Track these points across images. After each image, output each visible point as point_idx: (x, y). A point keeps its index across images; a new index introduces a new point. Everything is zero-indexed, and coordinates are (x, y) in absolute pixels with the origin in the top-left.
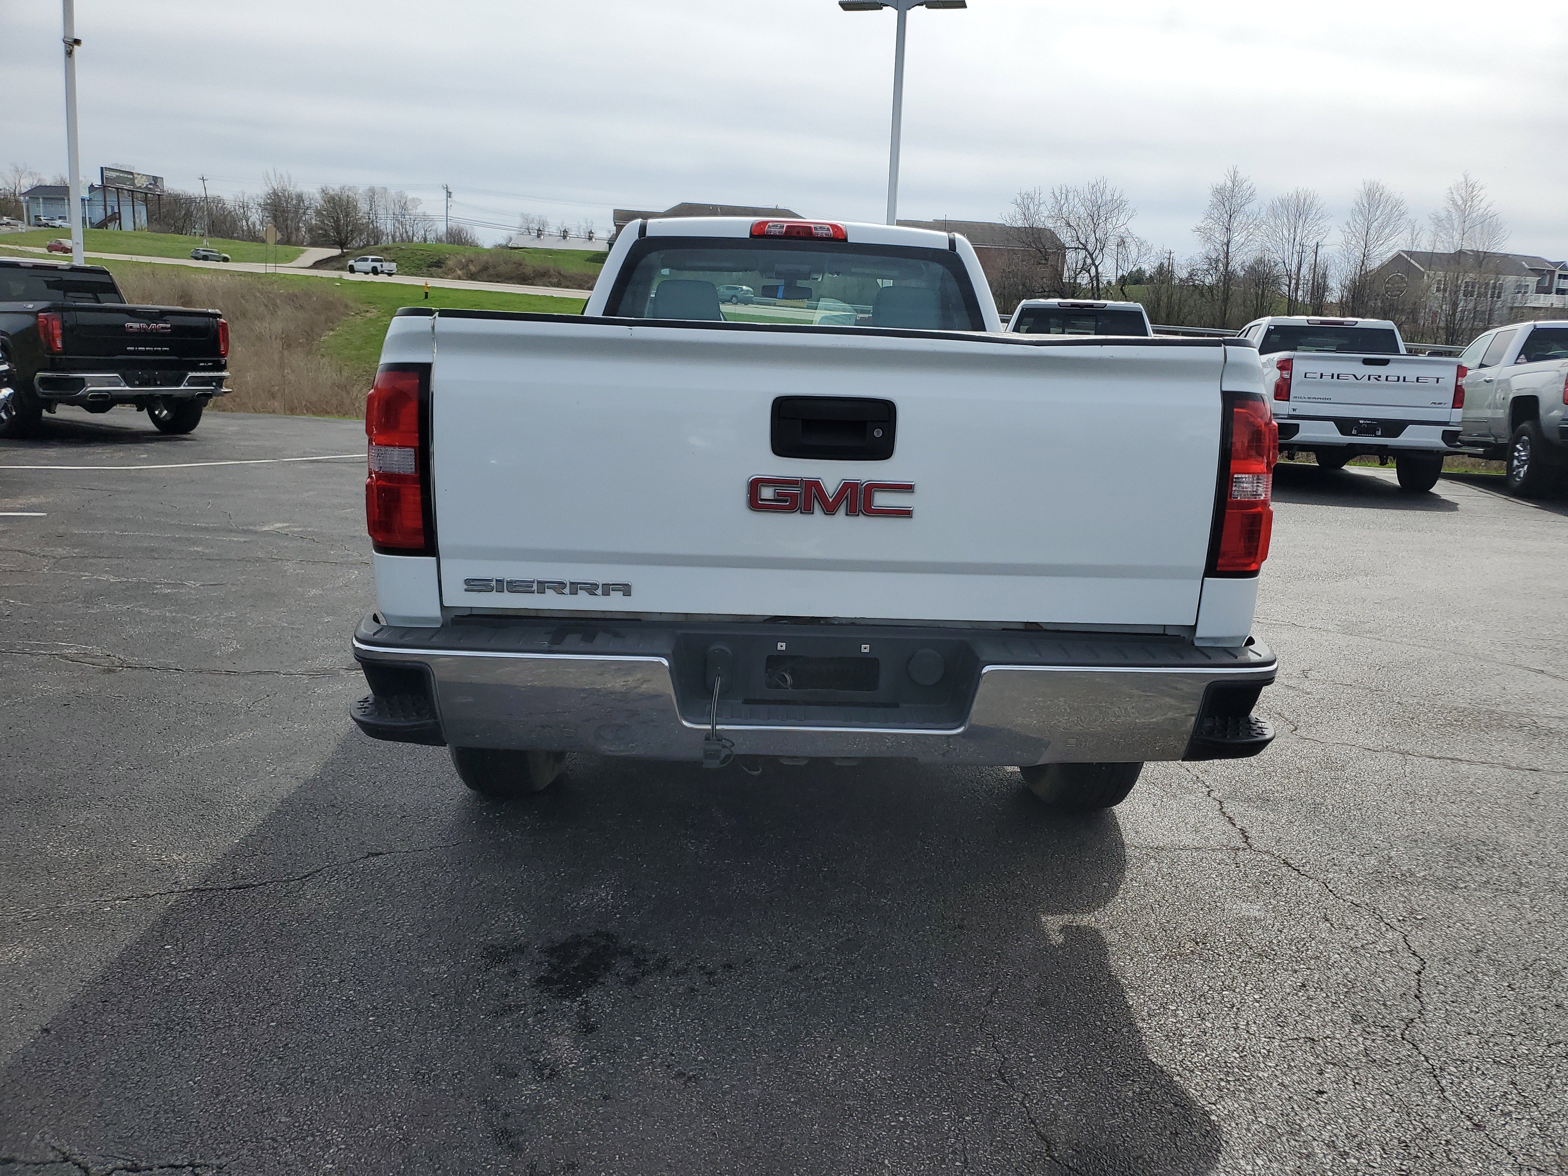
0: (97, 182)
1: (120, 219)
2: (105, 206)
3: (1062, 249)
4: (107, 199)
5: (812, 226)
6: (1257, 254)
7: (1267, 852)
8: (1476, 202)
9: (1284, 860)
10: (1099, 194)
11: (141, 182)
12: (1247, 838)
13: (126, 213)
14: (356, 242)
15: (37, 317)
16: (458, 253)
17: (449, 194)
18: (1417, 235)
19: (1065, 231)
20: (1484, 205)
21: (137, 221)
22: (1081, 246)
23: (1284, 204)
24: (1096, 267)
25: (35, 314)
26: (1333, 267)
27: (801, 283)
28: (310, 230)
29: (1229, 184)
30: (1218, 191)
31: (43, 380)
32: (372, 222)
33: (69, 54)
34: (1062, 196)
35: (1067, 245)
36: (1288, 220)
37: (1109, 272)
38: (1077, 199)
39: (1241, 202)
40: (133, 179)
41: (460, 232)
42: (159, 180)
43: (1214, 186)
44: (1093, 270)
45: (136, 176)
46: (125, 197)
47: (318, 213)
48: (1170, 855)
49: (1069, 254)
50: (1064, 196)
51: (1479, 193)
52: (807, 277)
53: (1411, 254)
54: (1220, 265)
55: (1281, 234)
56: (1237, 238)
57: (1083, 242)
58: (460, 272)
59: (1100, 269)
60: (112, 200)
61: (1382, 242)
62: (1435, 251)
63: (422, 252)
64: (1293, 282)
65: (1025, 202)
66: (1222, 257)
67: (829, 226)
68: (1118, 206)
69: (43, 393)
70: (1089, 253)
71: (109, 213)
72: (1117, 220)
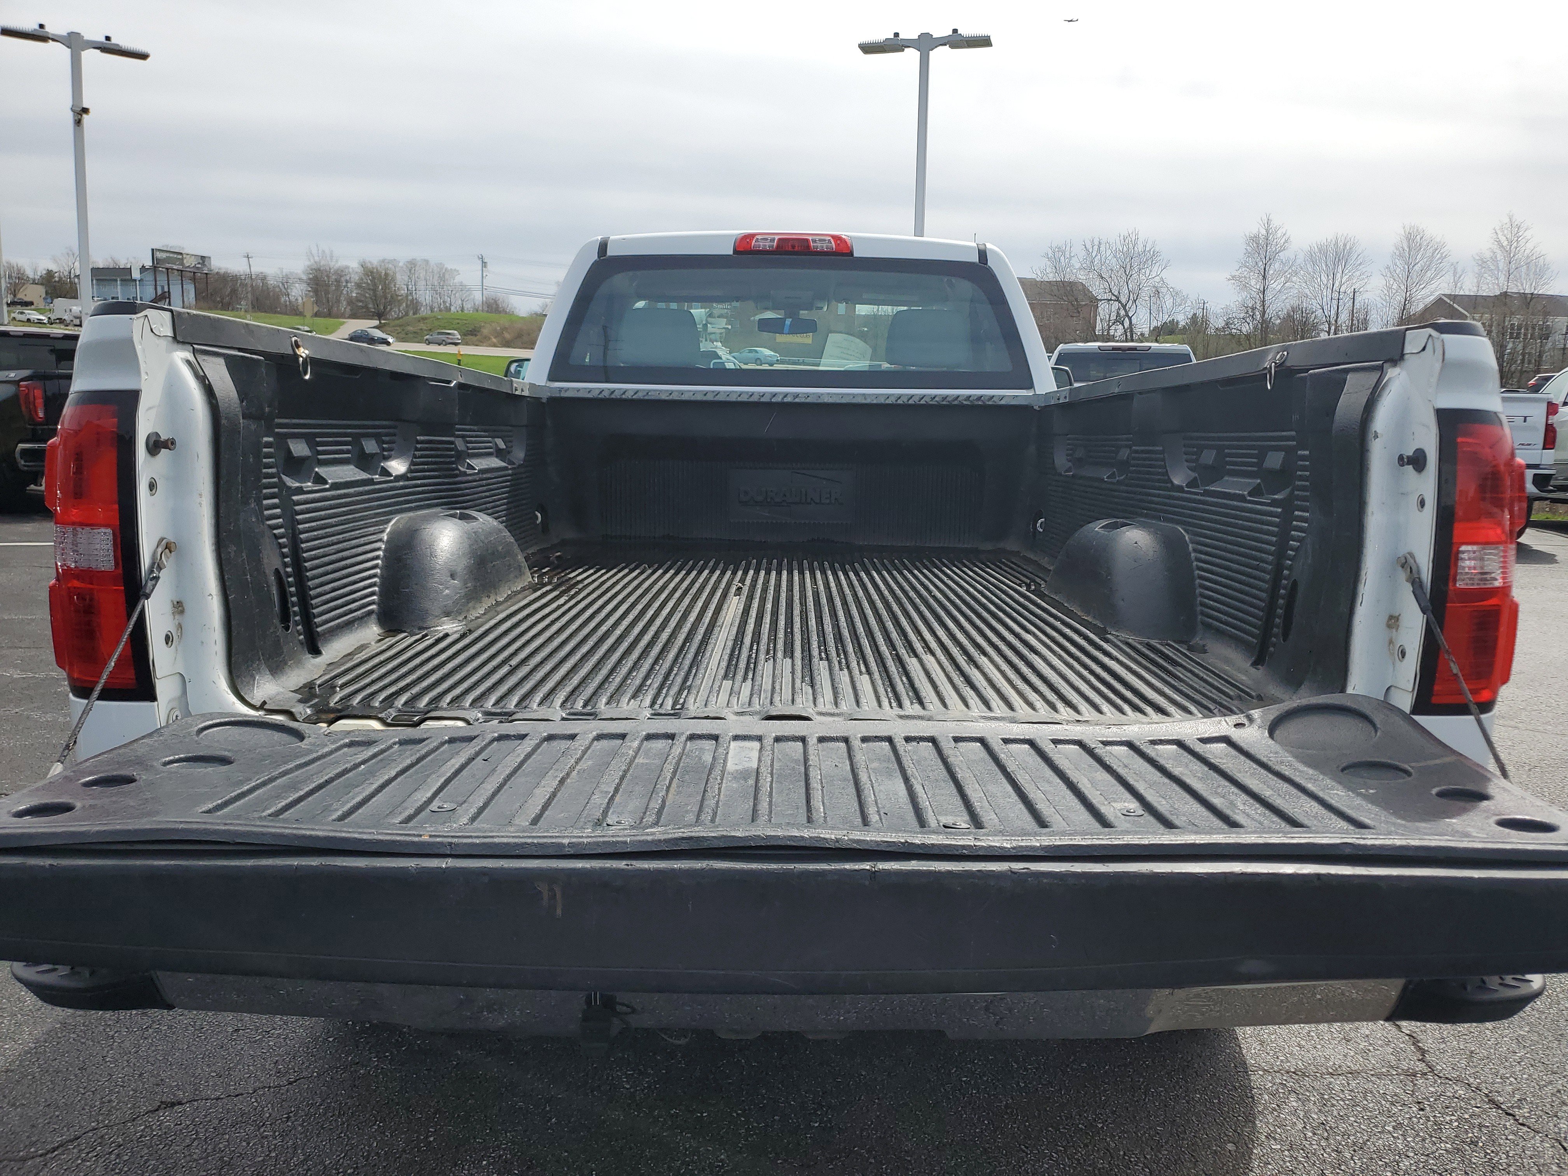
0: (148, 263)
1: (169, 298)
2: (156, 285)
3: (1094, 302)
4: (158, 279)
5: (810, 238)
6: (1295, 302)
7: (1458, 1080)
8: (1522, 243)
9: (1487, 1095)
10: (1131, 246)
11: (189, 262)
12: (1423, 1052)
13: (175, 291)
14: (395, 312)
15: (19, 386)
16: (494, 322)
17: (484, 264)
18: (1460, 277)
19: (1097, 283)
20: (1530, 245)
21: (185, 299)
22: (1113, 298)
23: (1323, 250)
24: (1130, 319)
25: (16, 383)
26: (1374, 312)
27: (804, 314)
28: (350, 302)
29: (1264, 232)
30: (1255, 239)
31: (24, 452)
32: (411, 294)
33: (78, 122)
34: (1094, 248)
35: (1099, 298)
36: (1327, 265)
37: (1143, 322)
38: (1109, 252)
39: (1276, 250)
40: (182, 259)
41: (496, 301)
42: (207, 259)
43: (1248, 235)
44: (1127, 321)
45: (184, 256)
46: (175, 278)
47: (358, 286)
48: (1317, 1084)
49: (1102, 306)
50: (1096, 247)
51: (1525, 235)
52: (809, 307)
53: (1454, 297)
54: (1257, 313)
55: (1319, 280)
56: (1274, 286)
57: (1116, 293)
58: (494, 340)
59: (1134, 321)
60: (162, 279)
61: (1422, 286)
62: (1481, 293)
63: (457, 321)
64: (1333, 328)
65: (1057, 255)
66: (1258, 305)
67: (830, 238)
68: (1150, 257)
69: (25, 466)
70: (1122, 304)
71: (159, 292)
72: (1151, 271)
